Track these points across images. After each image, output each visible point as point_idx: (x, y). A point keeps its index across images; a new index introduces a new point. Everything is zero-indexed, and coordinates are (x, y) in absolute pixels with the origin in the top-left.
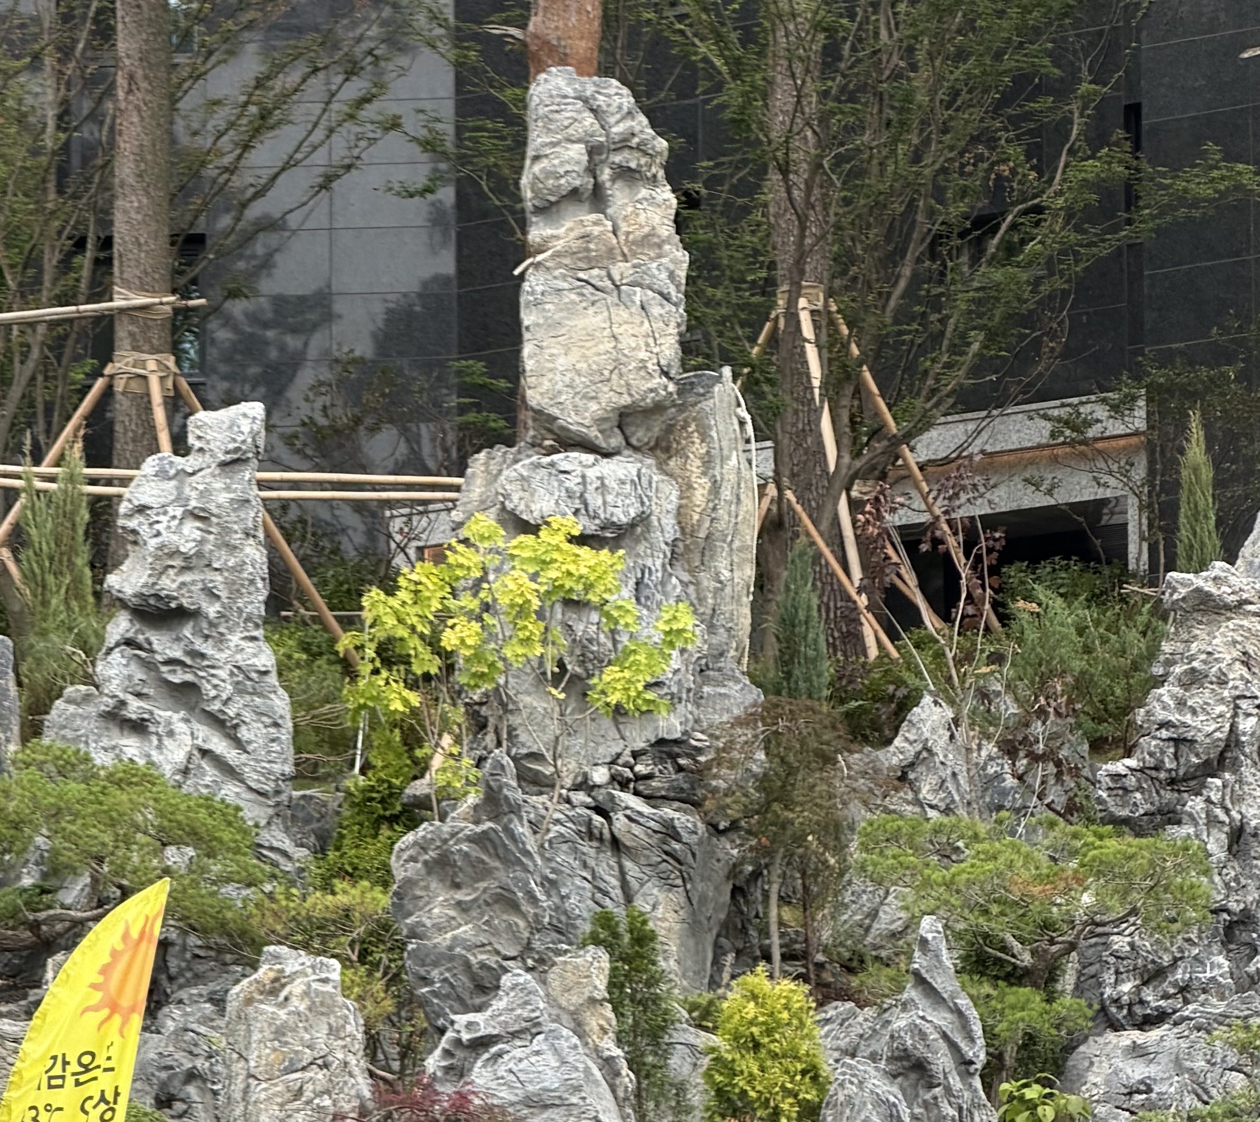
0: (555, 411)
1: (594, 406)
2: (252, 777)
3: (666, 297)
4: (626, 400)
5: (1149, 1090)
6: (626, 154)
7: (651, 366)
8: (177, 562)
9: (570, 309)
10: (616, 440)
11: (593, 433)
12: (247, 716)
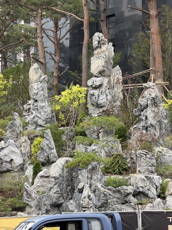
1: (96, 72)
10: (100, 75)
11: (97, 75)
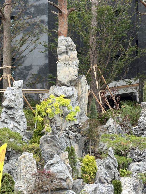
0: (61, 81)
1: (66, 80)
2: (21, 130)
3: (76, 66)
4: (71, 79)
5: (139, 170)
6: (71, 47)
7: (74, 75)
8: (12, 101)
9: (63, 67)
10: (69, 85)
11: (66, 84)
12: (21, 121)
